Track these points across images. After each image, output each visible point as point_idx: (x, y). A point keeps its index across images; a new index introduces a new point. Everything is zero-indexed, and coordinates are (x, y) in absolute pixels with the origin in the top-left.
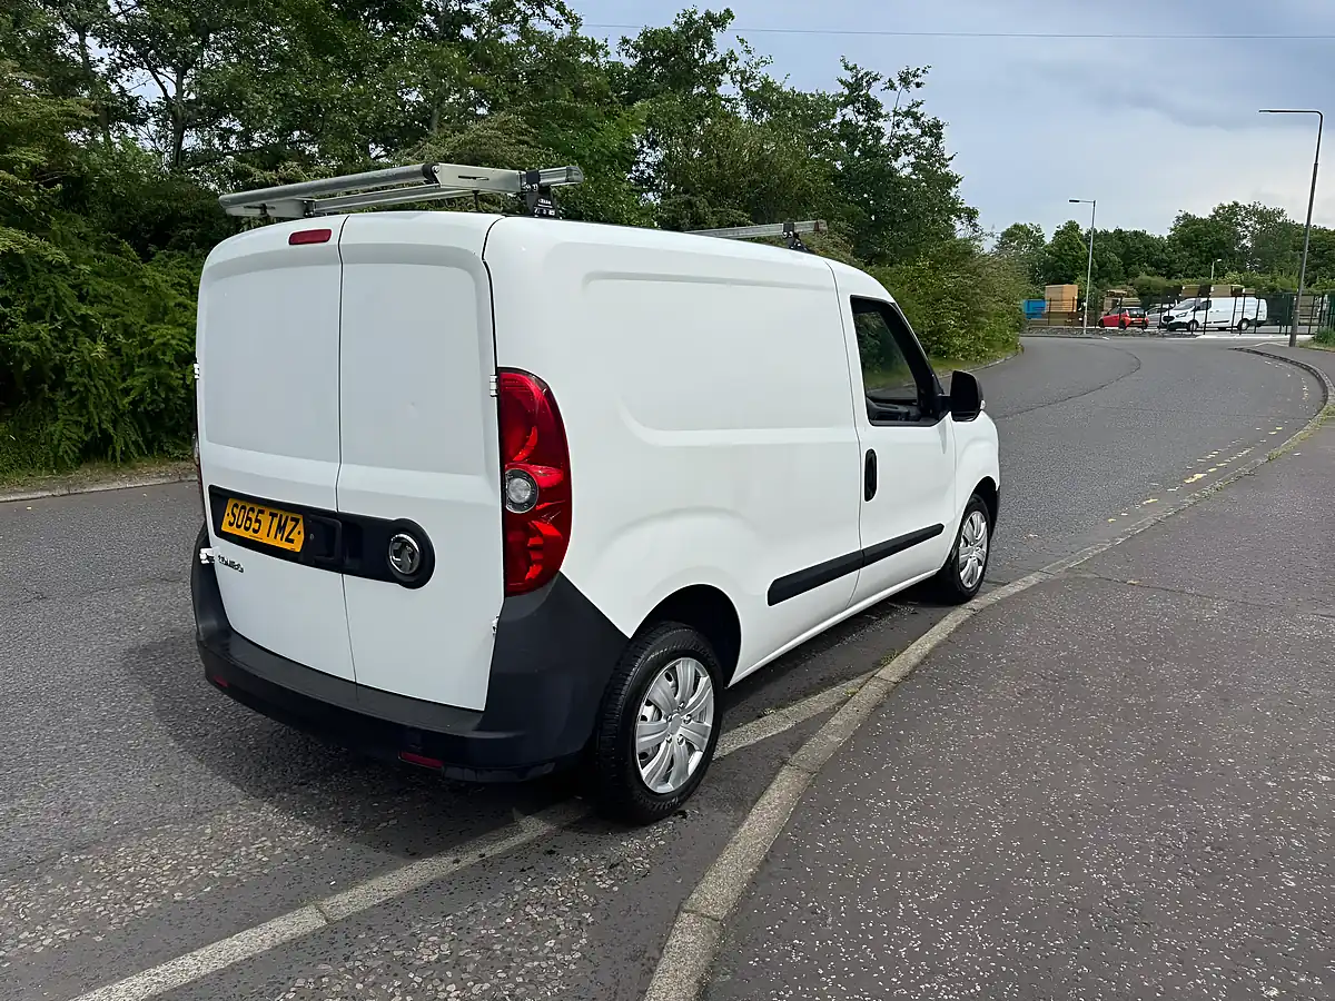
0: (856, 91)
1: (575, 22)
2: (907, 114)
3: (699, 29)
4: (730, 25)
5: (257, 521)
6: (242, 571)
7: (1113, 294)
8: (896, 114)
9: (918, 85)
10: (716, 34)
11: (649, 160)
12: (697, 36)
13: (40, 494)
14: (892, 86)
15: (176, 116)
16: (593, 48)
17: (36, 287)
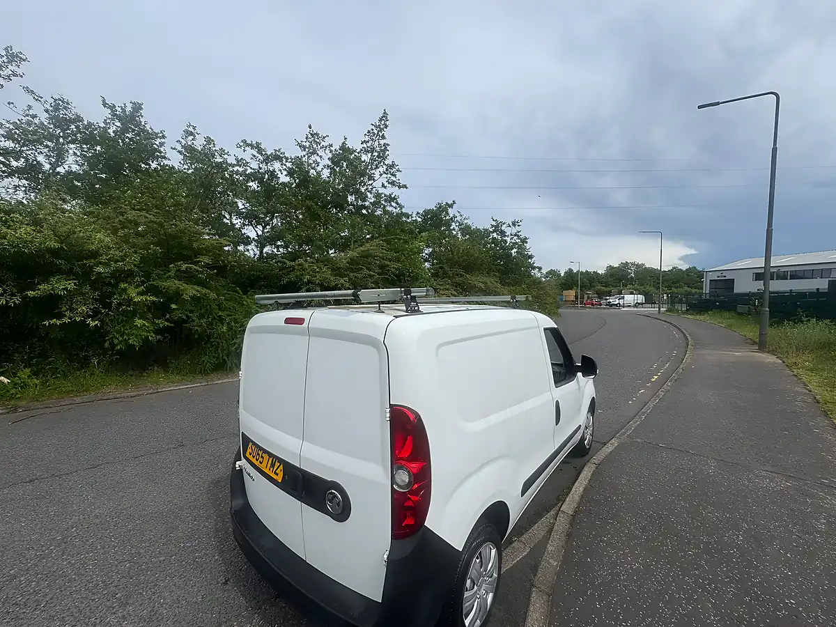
0: (497, 228)
1: (401, 207)
2: (515, 235)
3: (443, 209)
4: (455, 206)
5: (262, 457)
6: (253, 480)
7: (587, 294)
8: (511, 235)
9: (518, 226)
10: (450, 210)
11: (426, 252)
12: (443, 211)
13: (196, 385)
14: (510, 226)
15: (261, 242)
16: (407, 216)
17: (203, 305)
